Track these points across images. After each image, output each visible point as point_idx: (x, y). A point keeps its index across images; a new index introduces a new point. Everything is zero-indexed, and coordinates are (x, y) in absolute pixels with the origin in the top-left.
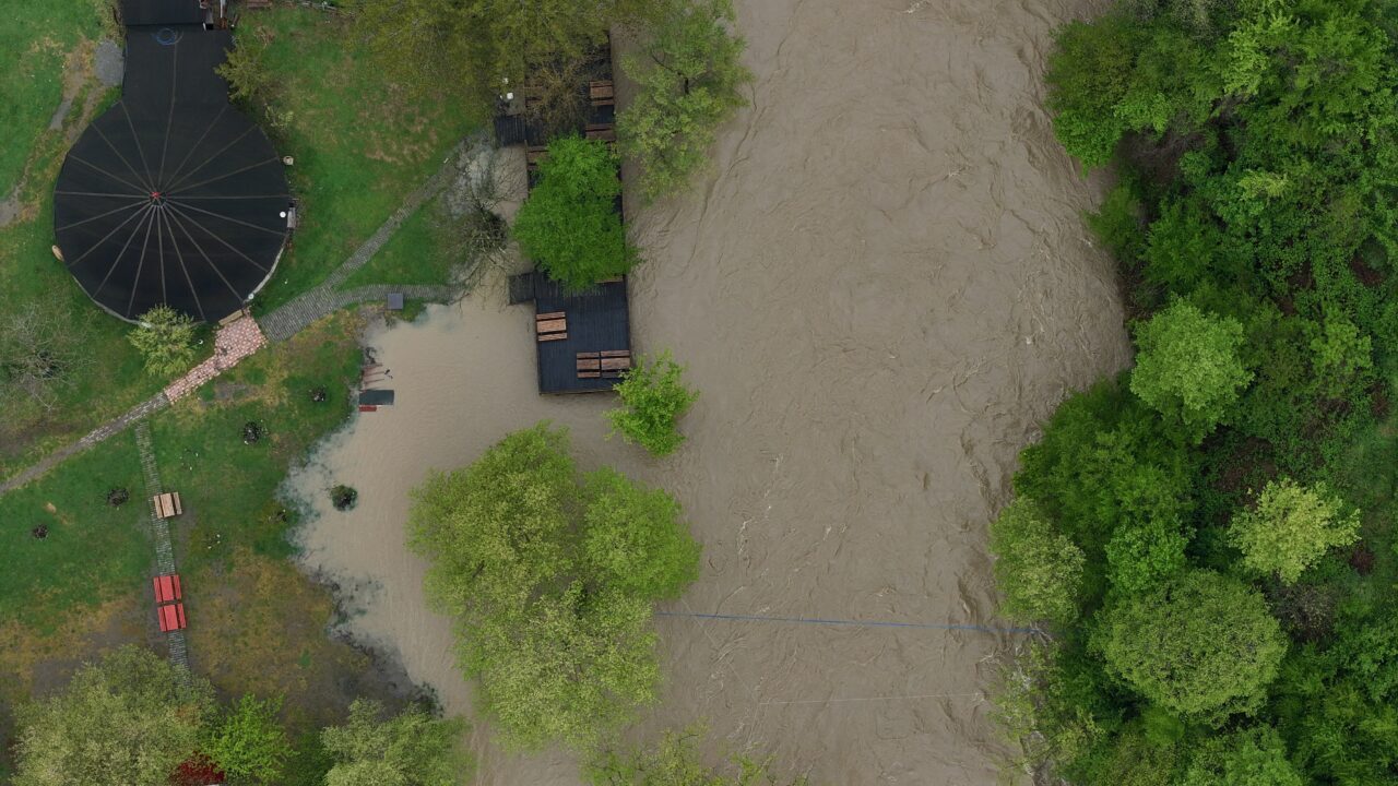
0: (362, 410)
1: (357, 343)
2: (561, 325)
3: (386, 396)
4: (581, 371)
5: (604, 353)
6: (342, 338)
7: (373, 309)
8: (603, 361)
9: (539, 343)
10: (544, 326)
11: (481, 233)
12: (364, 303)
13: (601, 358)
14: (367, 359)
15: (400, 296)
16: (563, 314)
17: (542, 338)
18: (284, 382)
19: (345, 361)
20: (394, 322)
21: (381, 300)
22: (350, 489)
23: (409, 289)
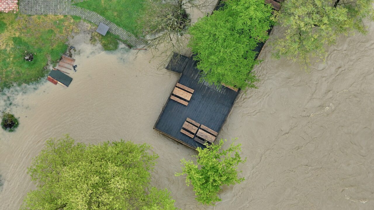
0: (49, 79)
1: (67, 40)
2: (188, 97)
3: (67, 80)
4: (184, 129)
5: (203, 126)
6: (60, 32)
7: (88, 26)
8: (200, 130)
9: (170, 99)
10: (178, 92)
11: (173, 18)
12: (85, 20)
13: (199, 128)
14: (68, 52)
15: (107, 28)
16: (192, 91)
17: (173, 98)
18: (14, 38)
19: (55, 46)
20: (95, 40)
21: (95, 24)
22: (16, 120)
23: (114, 27)
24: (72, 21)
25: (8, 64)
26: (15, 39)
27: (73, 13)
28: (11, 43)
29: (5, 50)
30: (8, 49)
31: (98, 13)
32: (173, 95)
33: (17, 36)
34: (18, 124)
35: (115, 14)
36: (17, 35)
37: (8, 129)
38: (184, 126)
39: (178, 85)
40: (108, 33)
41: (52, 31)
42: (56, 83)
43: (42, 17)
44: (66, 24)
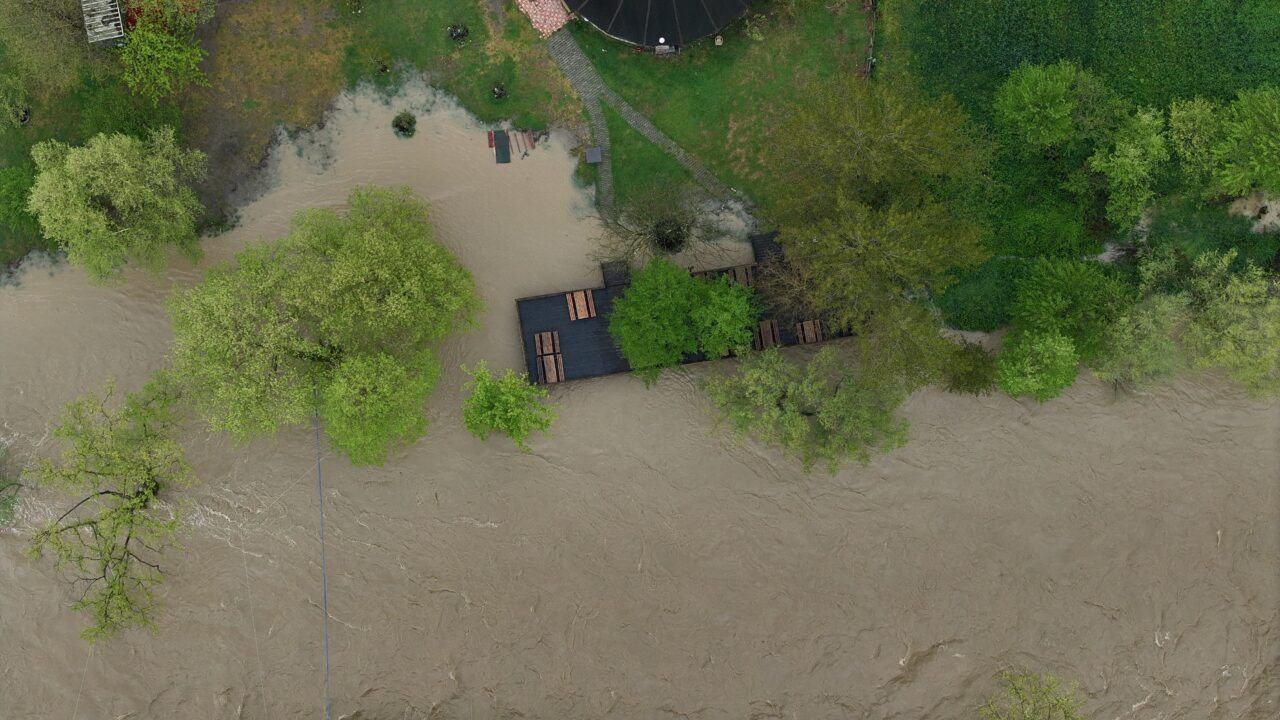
0: (490, 134)
1: (552, 123)
2: (583, 314)
3: (504, 156)
4: (541, 337)
5: (559, 357)
6: (555, 108)
7: (586, 135)
8: (552, 357)
9: (564, 295)
10: (580, 298)
12: (591, 126)
13: (554, 354)
15: (598, 159)
16: (593, 314)
17: (568, 297)
18: (509, 57)
19: (534, 113)
20: (575, 155)
21: (594, 141)
22: (414, 131)
23: (607, 166)
24: (579, 112)
25: (474, 74)
26: (509, 59)
27: (589, 106)
28: (501, 59)
29: (488, 58)
30: (491, 61)
31: (610, 136)
32: (572, 295)
33: (515, 59)
34: (411, 136)
35: (624, 157)
36: (517, 59)
37: (397, 129)
38: (543, 334)
39: (589, 293)
40: (595, 165)
41: (551, 97)
42: (491, 146)
43: (559, 73)
44: (571, 107)
